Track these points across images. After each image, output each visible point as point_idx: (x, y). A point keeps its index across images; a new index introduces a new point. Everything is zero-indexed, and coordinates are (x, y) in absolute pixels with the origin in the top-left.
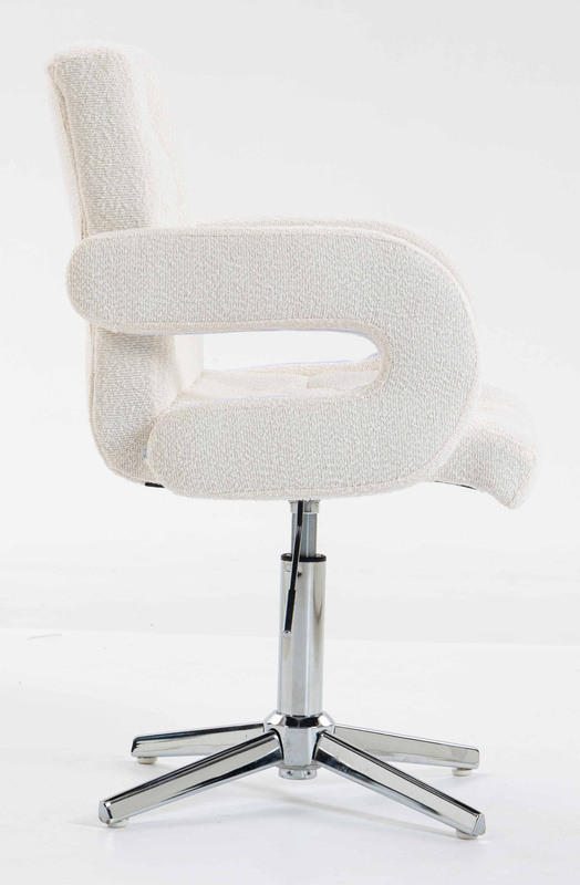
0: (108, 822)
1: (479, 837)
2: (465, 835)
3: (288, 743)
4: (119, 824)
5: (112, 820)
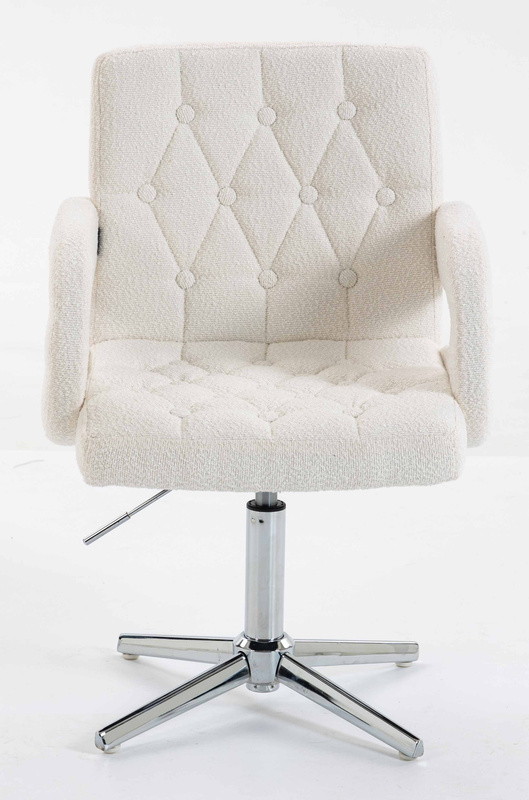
0: (103, 749)
1: (419, 758)
2: (406, 757)
3: (255, 665)
4: (112, 751)
5: (107, 747)
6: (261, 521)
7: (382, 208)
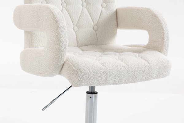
6: (90, 97)
7: (103, 8)
